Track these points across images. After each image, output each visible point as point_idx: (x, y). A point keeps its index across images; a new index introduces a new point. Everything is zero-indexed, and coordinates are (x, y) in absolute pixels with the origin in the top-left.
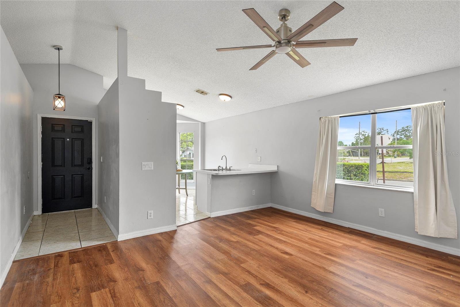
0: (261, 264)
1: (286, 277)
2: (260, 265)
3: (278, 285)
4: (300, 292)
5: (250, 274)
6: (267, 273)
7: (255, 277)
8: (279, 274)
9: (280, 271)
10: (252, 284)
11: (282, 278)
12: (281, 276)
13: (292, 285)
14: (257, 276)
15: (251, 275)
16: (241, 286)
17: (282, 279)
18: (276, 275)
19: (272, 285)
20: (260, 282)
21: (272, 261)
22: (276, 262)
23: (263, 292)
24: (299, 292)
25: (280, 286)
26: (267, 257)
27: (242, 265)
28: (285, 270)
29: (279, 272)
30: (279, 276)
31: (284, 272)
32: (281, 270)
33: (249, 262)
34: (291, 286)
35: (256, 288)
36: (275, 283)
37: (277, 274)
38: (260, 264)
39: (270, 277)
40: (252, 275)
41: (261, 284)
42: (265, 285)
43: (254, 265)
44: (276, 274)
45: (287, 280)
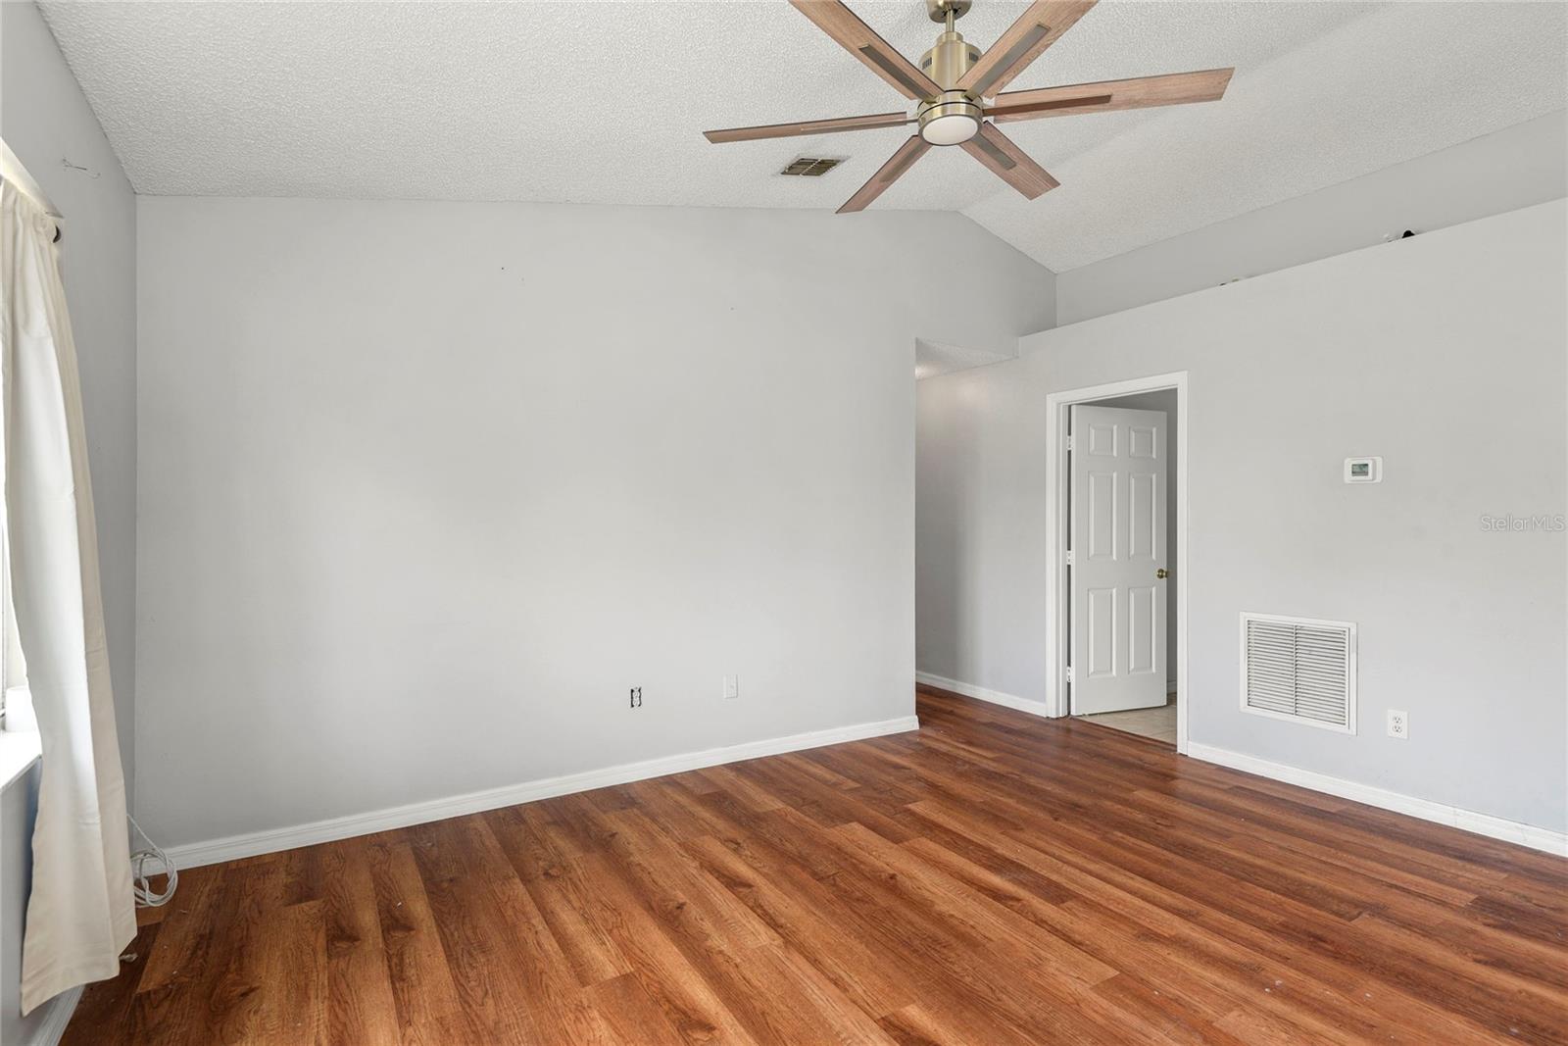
0: (1031, 975)
1: (940, 920)
2: (1036, 967)
3: (968, 896)
4: (910, 878)
5: (1064, 935)
6: (1005, 932)
7: (1040, 922)
8: (962, 928)
9: (957, 937)
10: (1046, 900)
11: (952, 916)
12: (956, 922)
13: (927, 894)
14: (1036, 923)
15: (1057, 930)
16: (1076, 897)
17: (952, 913)
18: (972, 923)
19: (984, 896)
20: (1024, 905)
21: (988, 991)
22: (968, 980)
23: (1009, 881)
24: (912, 878)
25: (962, 893)
26: (1008, 1016)
27: (1112, 973)
28: (936, 941)
29: (962, 937)
30: (962, 922)
31: (941, 934)
32: (953, 941)
33: (1087, 986)
34: (929, 891)
35: (1030, 891)
36: (975, 900)
37: (969, 930)
38: (1039, 975)
39: (993, 919)
40: (1054, 931)
41: (1018, 900)
42: (1005, 896)
43: (1063, 969)
44: (972, 926)
45: (936, 906)
